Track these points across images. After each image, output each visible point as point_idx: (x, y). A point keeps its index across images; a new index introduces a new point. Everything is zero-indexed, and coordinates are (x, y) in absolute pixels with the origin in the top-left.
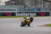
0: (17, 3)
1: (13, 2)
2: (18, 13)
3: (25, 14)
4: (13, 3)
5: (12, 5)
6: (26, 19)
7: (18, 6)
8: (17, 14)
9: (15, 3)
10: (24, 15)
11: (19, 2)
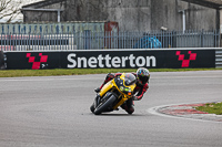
0: (73, 13)
1: (56, 7)
2: (79, 54)
3: (108, 58)
4: (56, 12)
5: (51, 20)
6: (118, 83)
7: (77, 25)
9: (66, 13)
10: (104, 62)
11: (82, 6)
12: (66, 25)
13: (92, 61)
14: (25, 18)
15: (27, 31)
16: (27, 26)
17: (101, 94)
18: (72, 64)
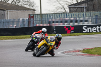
0: (91, 7)
1: (84, 5)
2: (88, 26)
4: (84, 7)
5: (81, 11)
6: (47, 41)
7: (92, 13)
8: (86, 28)
9: (88, 8)
11: (95, 4)
12: (87, 13)
13: (94, 29)
14: (70, 10)
15: (70, 16)
16: (70, 14)
18: (85, 30)
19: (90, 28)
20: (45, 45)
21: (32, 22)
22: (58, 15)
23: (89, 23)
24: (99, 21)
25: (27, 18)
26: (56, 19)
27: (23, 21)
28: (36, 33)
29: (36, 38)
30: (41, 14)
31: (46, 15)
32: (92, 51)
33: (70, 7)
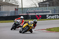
0: (51, 4)
1: (47, 3)
7: (52, 7)
11: (54, 2)
12: (49, 7)
13: (53, 17)
14: (39, 6)
15: (39, 9)
16: (39, 8)
17: (23, 27)
19: (51, 16)
20: (27, 26)
21: (17, 13)
22: (32, 8)
23: (50, 13)
24: (56, 12)
25: (14, 10)
26: (31, 11)
27: (12, 12)
28: (17, 19)
29: (17, 22)
30: (22, 8)
31: (25, 9)
32: (52, 30)
33: (39, 4)
